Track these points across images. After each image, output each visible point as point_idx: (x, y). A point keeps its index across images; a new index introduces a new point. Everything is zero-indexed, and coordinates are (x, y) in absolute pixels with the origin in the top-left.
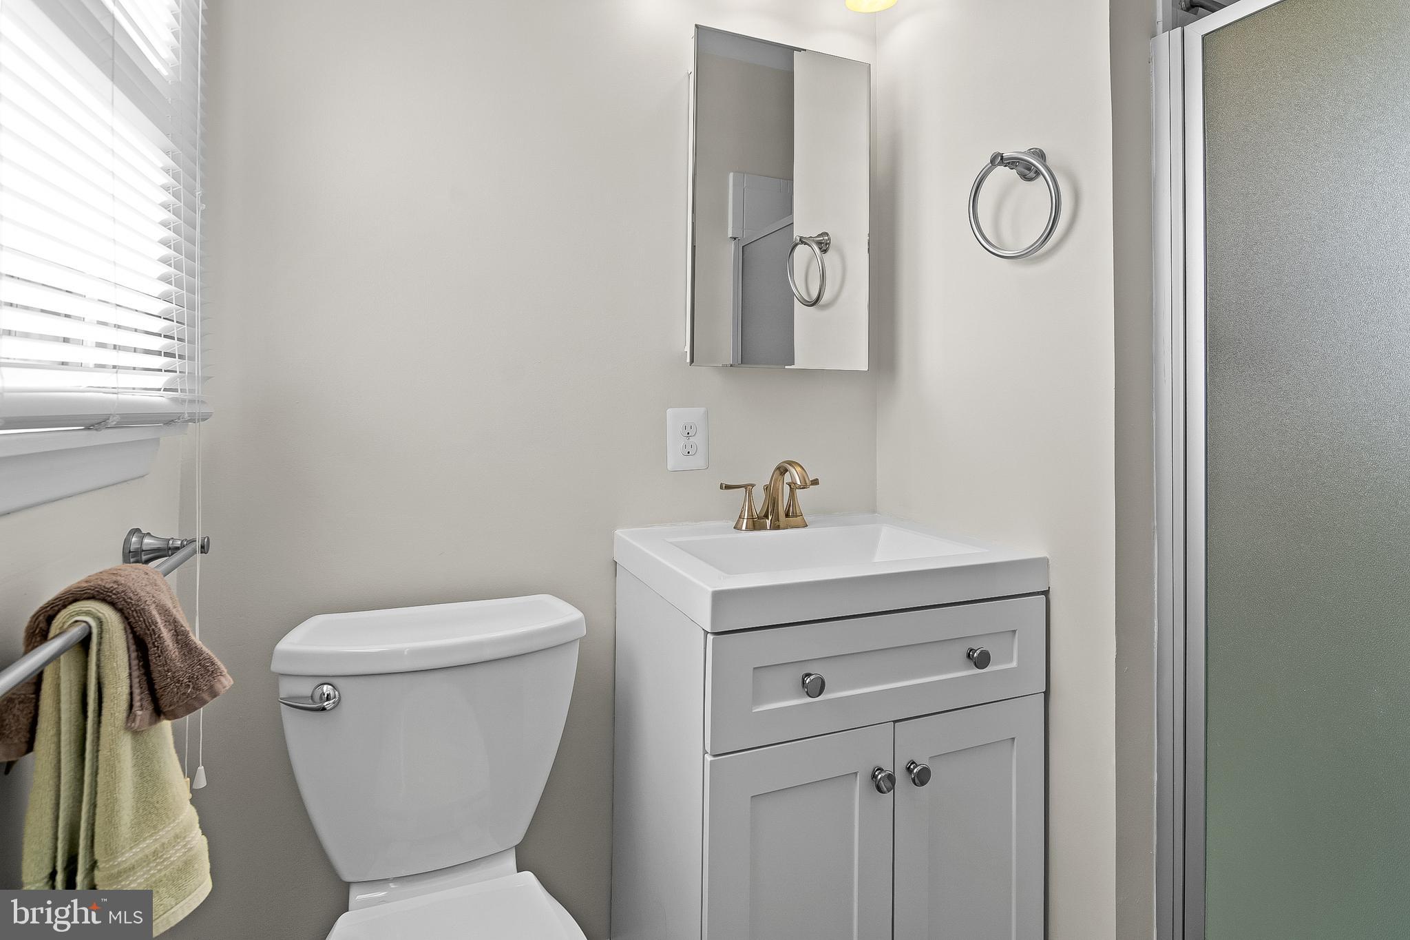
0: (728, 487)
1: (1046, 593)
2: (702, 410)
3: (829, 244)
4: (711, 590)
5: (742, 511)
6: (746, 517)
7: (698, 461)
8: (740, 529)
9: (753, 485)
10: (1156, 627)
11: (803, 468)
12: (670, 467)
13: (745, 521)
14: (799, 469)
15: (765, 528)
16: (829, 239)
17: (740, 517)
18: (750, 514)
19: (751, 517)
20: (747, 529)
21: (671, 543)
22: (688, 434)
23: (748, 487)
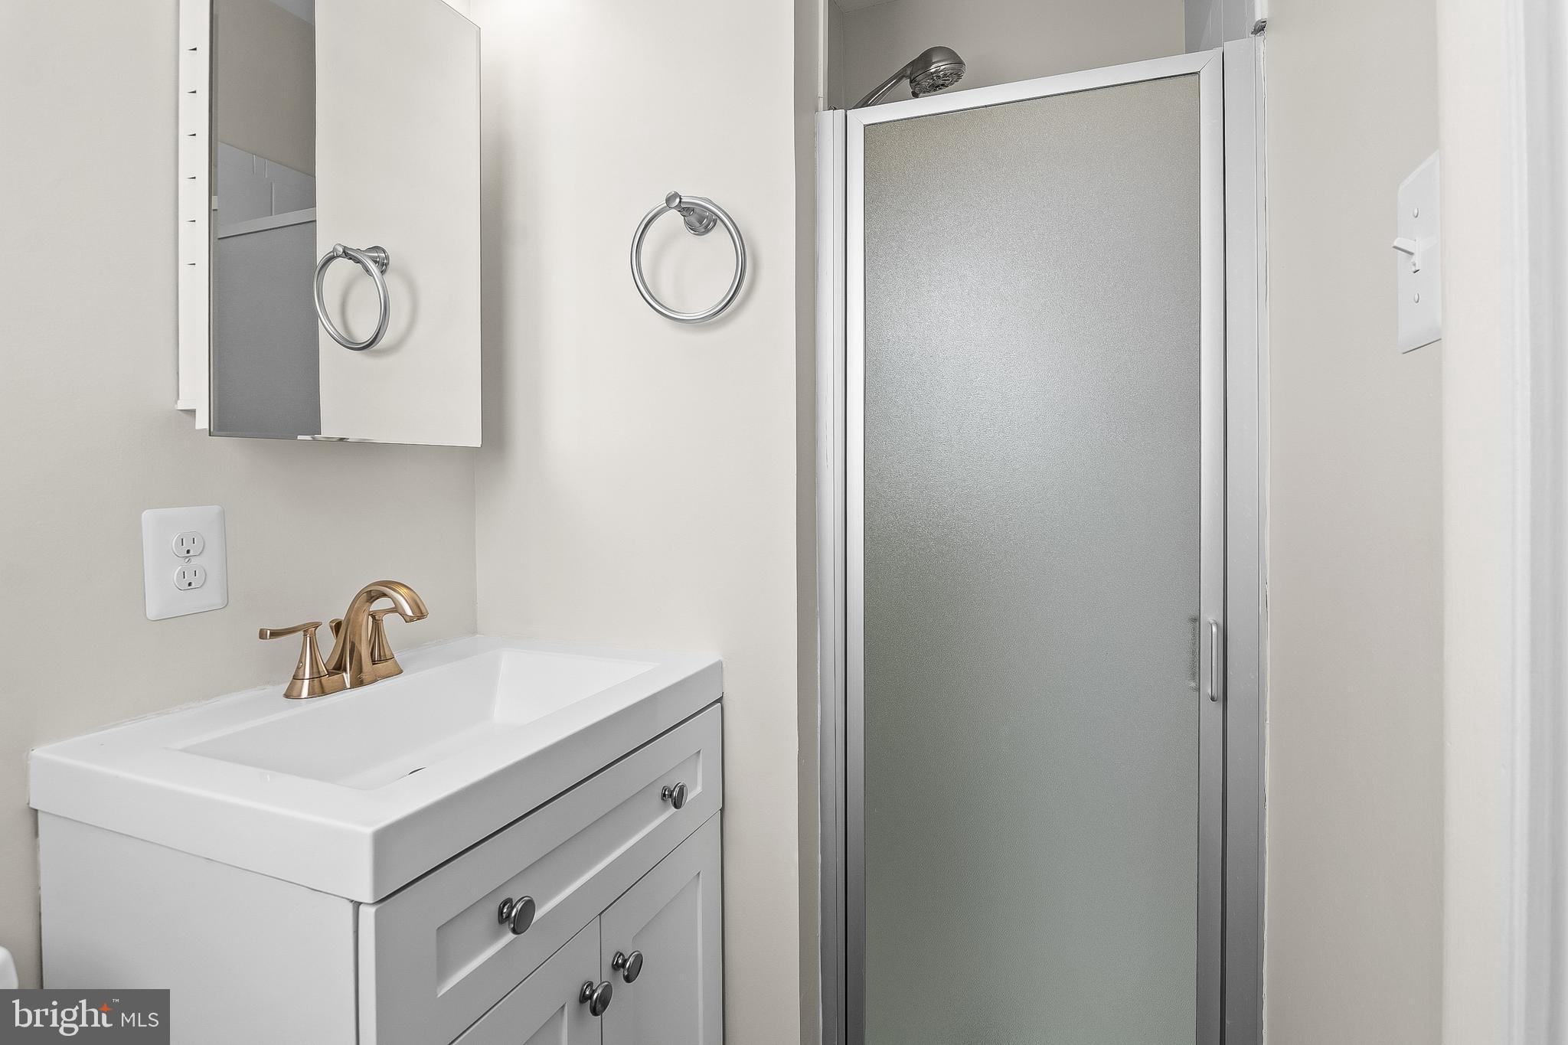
0: (275, 634)
1: (720, 700)
2: (215, 509)
3: (387, 265)
4: (369, 831)
5: (298, 668)
6: (307, 676)
7: (209, 597)
8: (298, 697)
9: (316, 625)
10: (819, 711)
11: (410, 589)
12: (152, 612)
13: (306, 683)
14: (403, 591)
15: (344, 688)
16: (387, 258)
17: (295, 678)
18: (315, 670)
19: (316, 676)
20: (312, 694)
21: (185, 750)
22: (188, 552)
23: (309, 629)
